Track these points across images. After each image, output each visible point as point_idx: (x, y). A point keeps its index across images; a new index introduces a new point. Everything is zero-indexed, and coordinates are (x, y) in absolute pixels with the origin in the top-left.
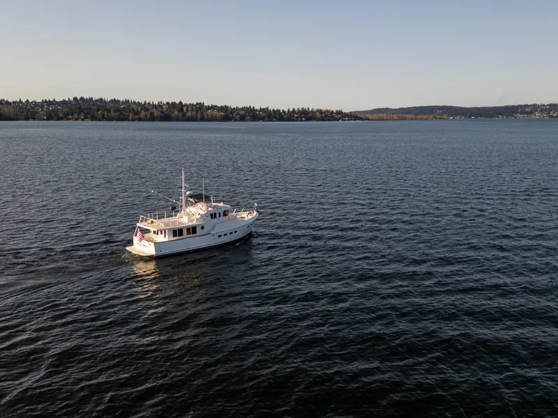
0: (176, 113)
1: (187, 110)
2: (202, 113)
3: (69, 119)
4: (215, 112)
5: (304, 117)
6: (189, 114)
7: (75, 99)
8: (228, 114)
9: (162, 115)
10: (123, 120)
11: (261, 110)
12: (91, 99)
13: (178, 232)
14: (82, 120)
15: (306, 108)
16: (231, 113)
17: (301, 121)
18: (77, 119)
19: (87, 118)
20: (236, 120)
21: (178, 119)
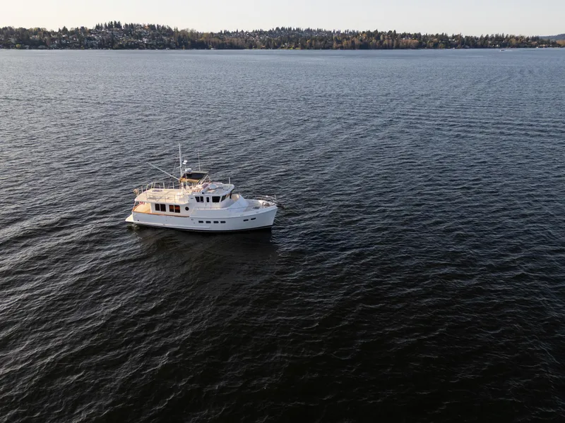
0: (374, 41)
1: (384, 38)
2: (397, 41)
3: (282, 48)
4: (409, 40)
5: (498, 43)
6: (386, 42)
7: (277, 28)
8: (422, 42)
9: (362, 43)
10: (328, 48)
11: (454, 37)
12: (290, 29)
13: (160, 207)
14: (294, 48)
15: (500, 34)
16: (424, 40)
17: (495, 47)
18: (289, 48)
19: (297, 47)
20: (429, 48)
21: (376, 48)
